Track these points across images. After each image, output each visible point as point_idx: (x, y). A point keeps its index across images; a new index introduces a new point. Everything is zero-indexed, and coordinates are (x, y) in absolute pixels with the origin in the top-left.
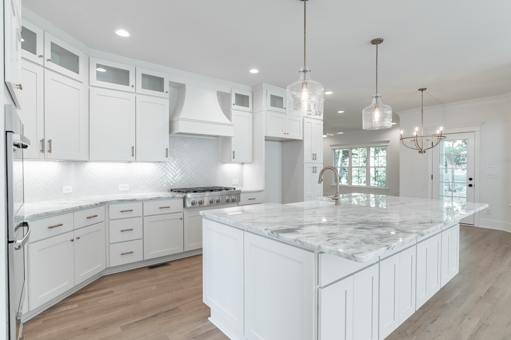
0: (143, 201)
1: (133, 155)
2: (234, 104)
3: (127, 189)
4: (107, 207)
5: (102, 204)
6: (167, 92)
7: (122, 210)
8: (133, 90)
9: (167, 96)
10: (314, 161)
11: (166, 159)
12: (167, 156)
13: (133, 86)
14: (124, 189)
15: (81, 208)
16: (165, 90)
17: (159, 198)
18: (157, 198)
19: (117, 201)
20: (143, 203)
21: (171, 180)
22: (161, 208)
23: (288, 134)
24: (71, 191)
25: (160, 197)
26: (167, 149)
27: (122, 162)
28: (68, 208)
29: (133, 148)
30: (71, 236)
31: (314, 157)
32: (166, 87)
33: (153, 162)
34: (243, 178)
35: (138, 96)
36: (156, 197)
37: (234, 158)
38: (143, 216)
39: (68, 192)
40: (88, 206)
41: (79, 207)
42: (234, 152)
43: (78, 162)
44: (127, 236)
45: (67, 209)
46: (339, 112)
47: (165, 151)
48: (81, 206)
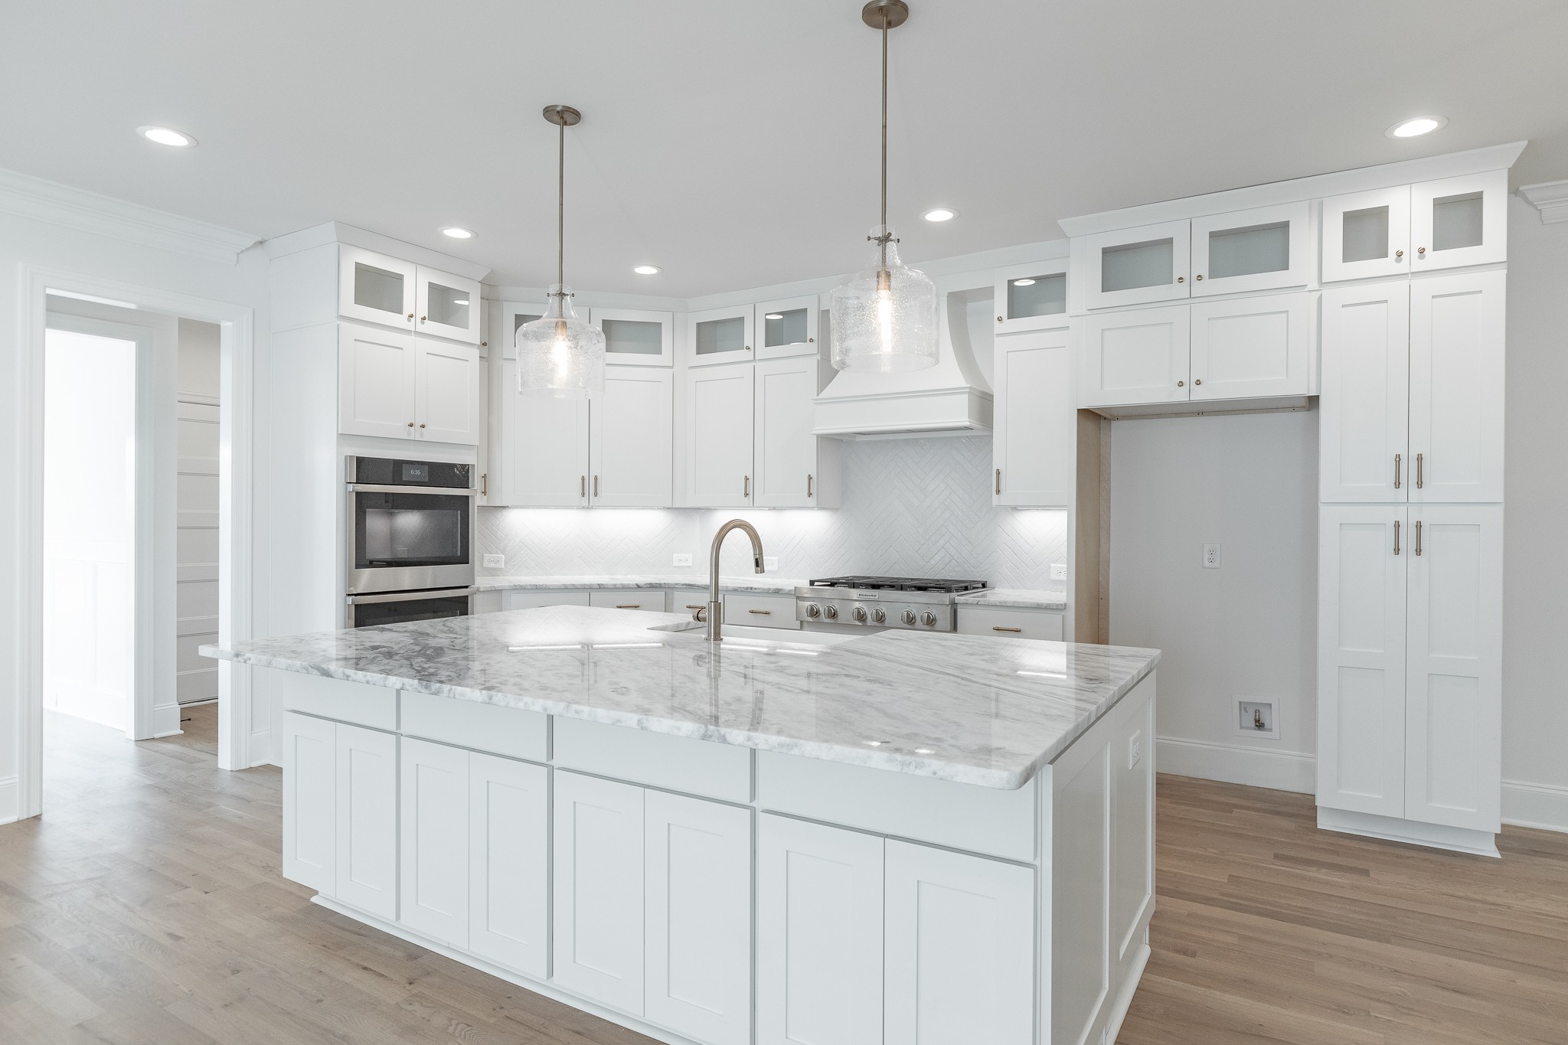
2: (1001, 319)
6: (811, 339)
8: (750, 355)
9: (813, 348)
10: (1408, 493)
11: (809, 502)
12: (809, 495)
13: (749, 348)
16: (808, 337)
17: (749, 590)
18: (747, 588)
19: (683, 585)
22: (753, 612)
23: (1198, 382)
24: (690, 563)
25: (751, 588)
26: (810, 478)
31: (1409, 472)
32: (811, 327)
35: (758, 366)
36: (746, 586)
37: (999, 491)
39: (683, 564)
40: (617, 586)
41: (598, 585)
42: (998, 473)
45: (574, 585)
47: (806, 482)
48: (602, 584)
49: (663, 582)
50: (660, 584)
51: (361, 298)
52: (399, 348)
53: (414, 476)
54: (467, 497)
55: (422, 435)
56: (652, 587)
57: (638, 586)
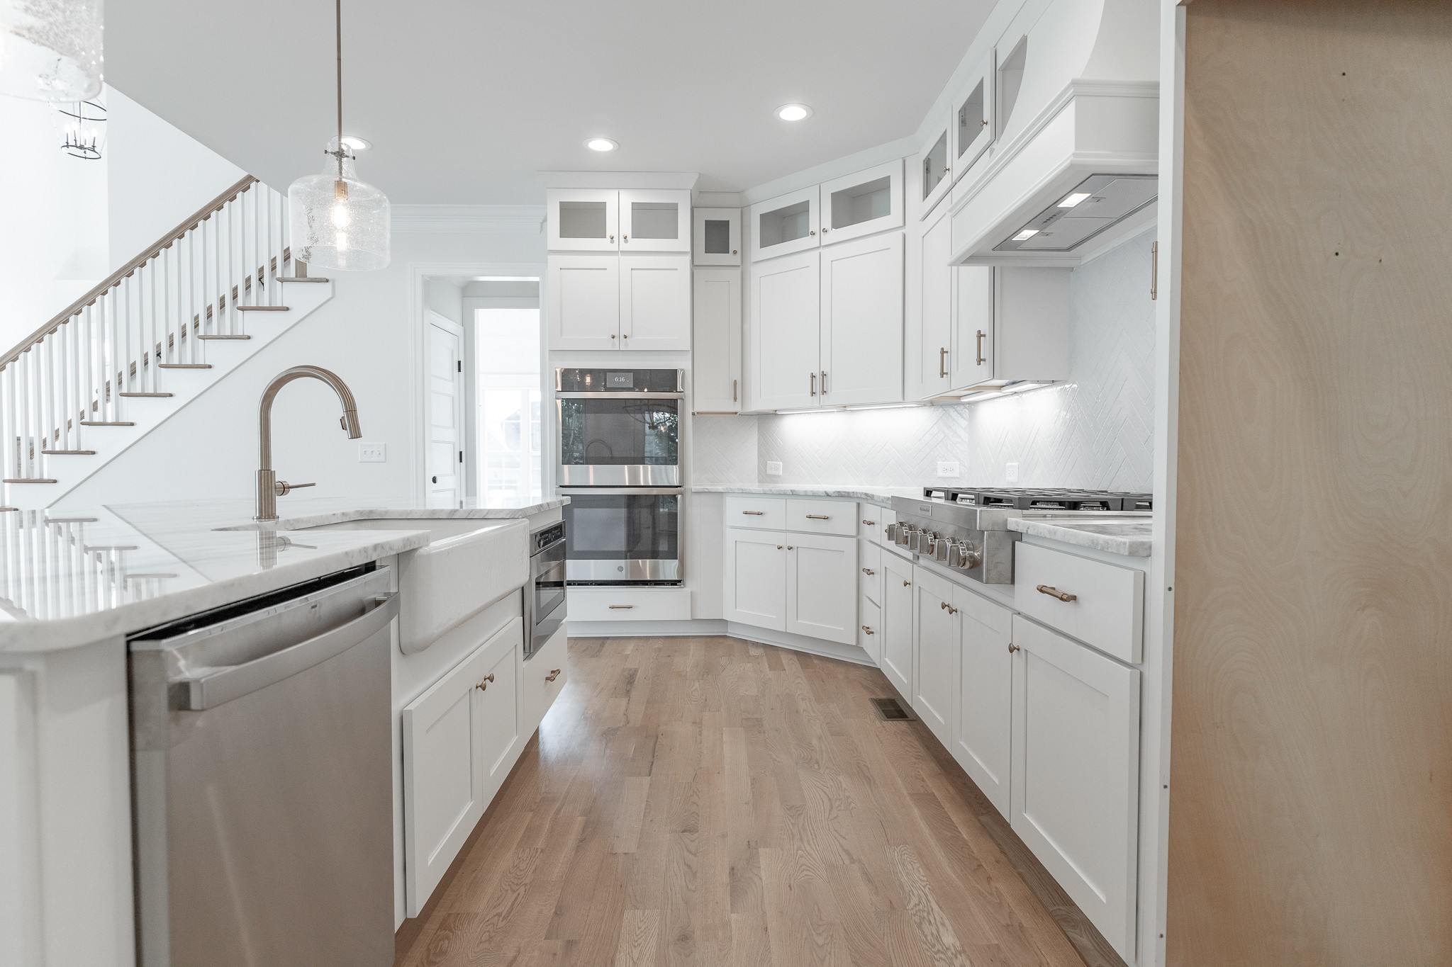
38: (880, 546)
48: (794, 491)
49: (851, 490)
50: (848, 493)
51: (565, 232)
52: (604, 269)
53: (618, 382)
54: (675, 401)
55: (626, 345)
56: (843, 496)
57: (828, 495)
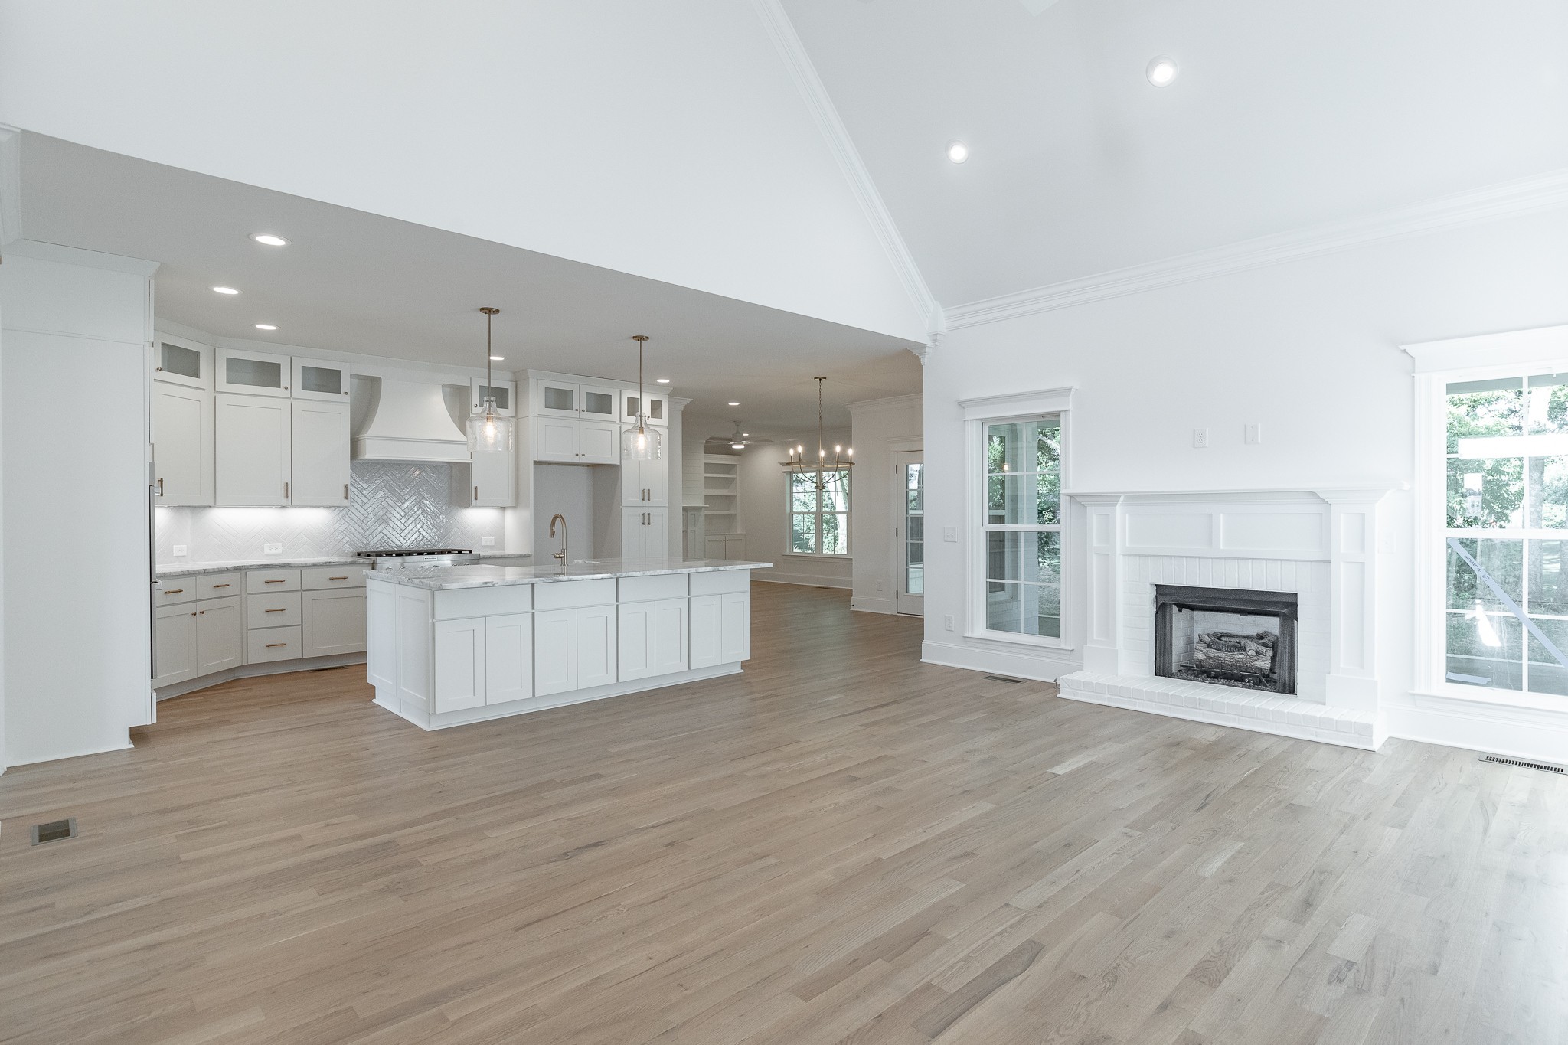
0: (302, 567)
1: (287, 497)
2: (476, 406)
3: (279, 551)
4: (244, 575)
5: (236, 569)
6: (346, 393)
7: (268, 580)
8: (287, 394)
9: (347, 399)
10: (646, 503)
11: (346, 503)
12: (346, 498)
13: (286, 388)
14: (273, 552)
15: (206, 572)
16: (343, 391)
17: (328, 564)
19: (259, 565)
20: (301, 571)
21: (359, 536)
22: (332, 579)
23: (583, 455)
24: (184, 553)
25: (332, 562)
26: (346, 486)
27: (270, 506)
28: (190, 570)
29: (287, 485)
30: (191, 608)
31: (646, 495)
32: (346, 383)
33: (324, 507)
34: (504, 535)
35: (295, 403)
36: (325, 562)
37: (476, 499)
38: (302, 590)
39: (180, 554)
40: (216, 570)
41: (204, 570)
42: (476, 488)
43: (197, 508)
44: (276, 619)
45: (188, 571)
46: (731, 404)
47: (343, 489)
